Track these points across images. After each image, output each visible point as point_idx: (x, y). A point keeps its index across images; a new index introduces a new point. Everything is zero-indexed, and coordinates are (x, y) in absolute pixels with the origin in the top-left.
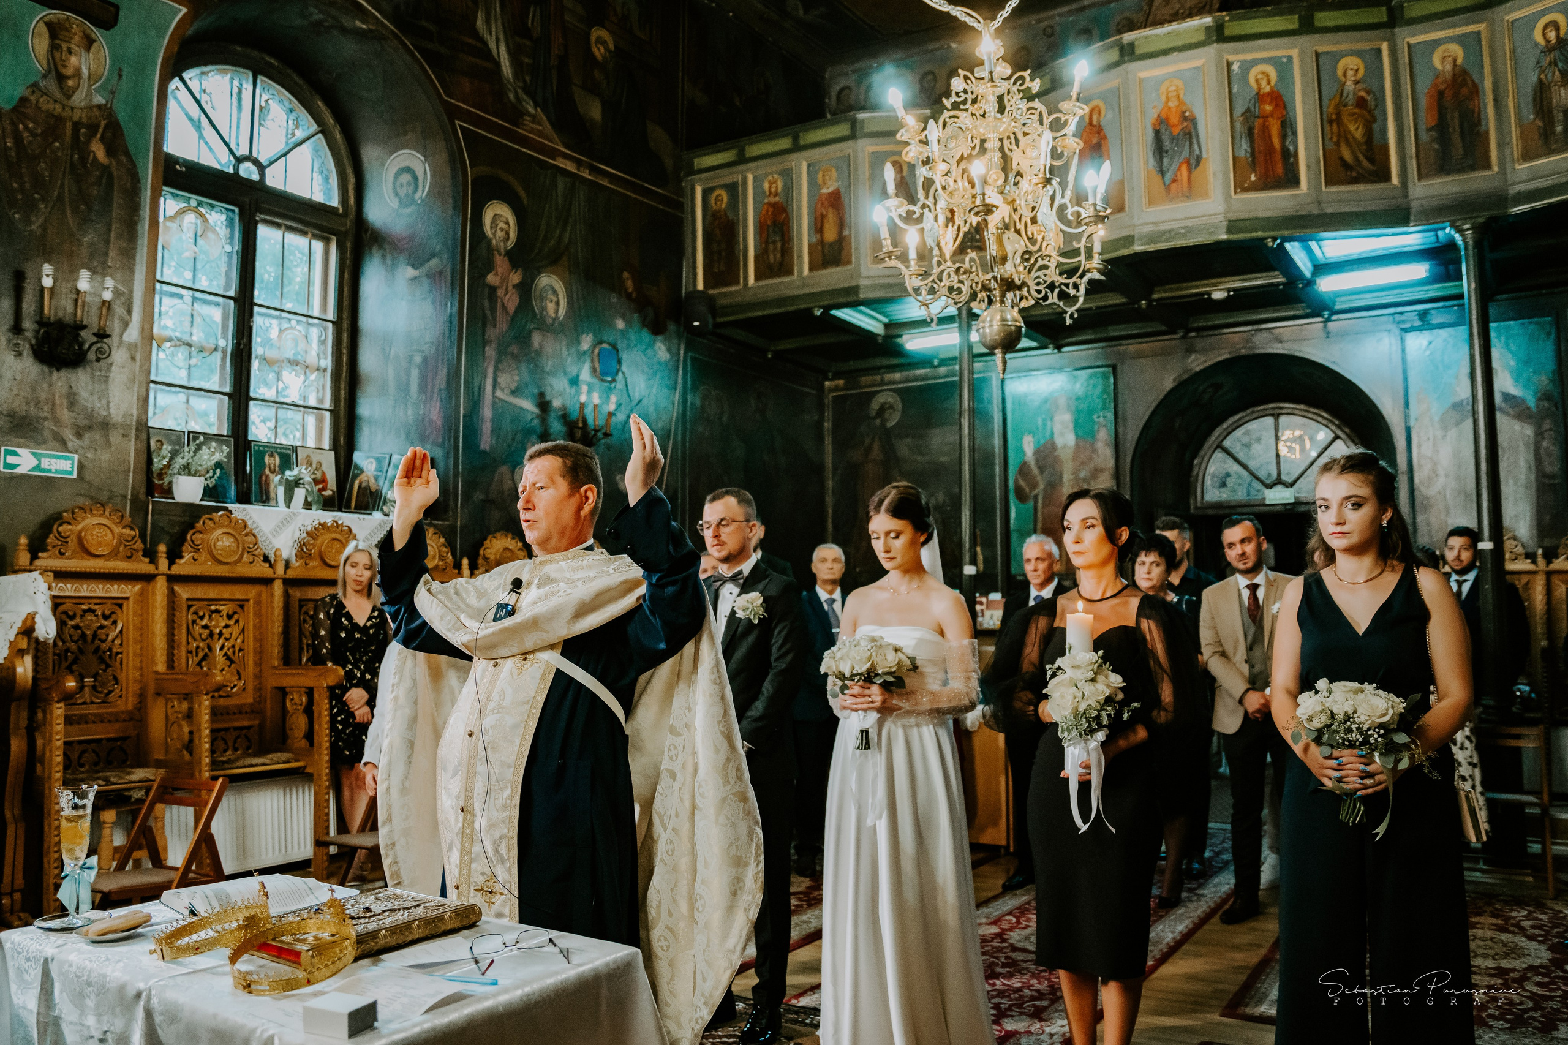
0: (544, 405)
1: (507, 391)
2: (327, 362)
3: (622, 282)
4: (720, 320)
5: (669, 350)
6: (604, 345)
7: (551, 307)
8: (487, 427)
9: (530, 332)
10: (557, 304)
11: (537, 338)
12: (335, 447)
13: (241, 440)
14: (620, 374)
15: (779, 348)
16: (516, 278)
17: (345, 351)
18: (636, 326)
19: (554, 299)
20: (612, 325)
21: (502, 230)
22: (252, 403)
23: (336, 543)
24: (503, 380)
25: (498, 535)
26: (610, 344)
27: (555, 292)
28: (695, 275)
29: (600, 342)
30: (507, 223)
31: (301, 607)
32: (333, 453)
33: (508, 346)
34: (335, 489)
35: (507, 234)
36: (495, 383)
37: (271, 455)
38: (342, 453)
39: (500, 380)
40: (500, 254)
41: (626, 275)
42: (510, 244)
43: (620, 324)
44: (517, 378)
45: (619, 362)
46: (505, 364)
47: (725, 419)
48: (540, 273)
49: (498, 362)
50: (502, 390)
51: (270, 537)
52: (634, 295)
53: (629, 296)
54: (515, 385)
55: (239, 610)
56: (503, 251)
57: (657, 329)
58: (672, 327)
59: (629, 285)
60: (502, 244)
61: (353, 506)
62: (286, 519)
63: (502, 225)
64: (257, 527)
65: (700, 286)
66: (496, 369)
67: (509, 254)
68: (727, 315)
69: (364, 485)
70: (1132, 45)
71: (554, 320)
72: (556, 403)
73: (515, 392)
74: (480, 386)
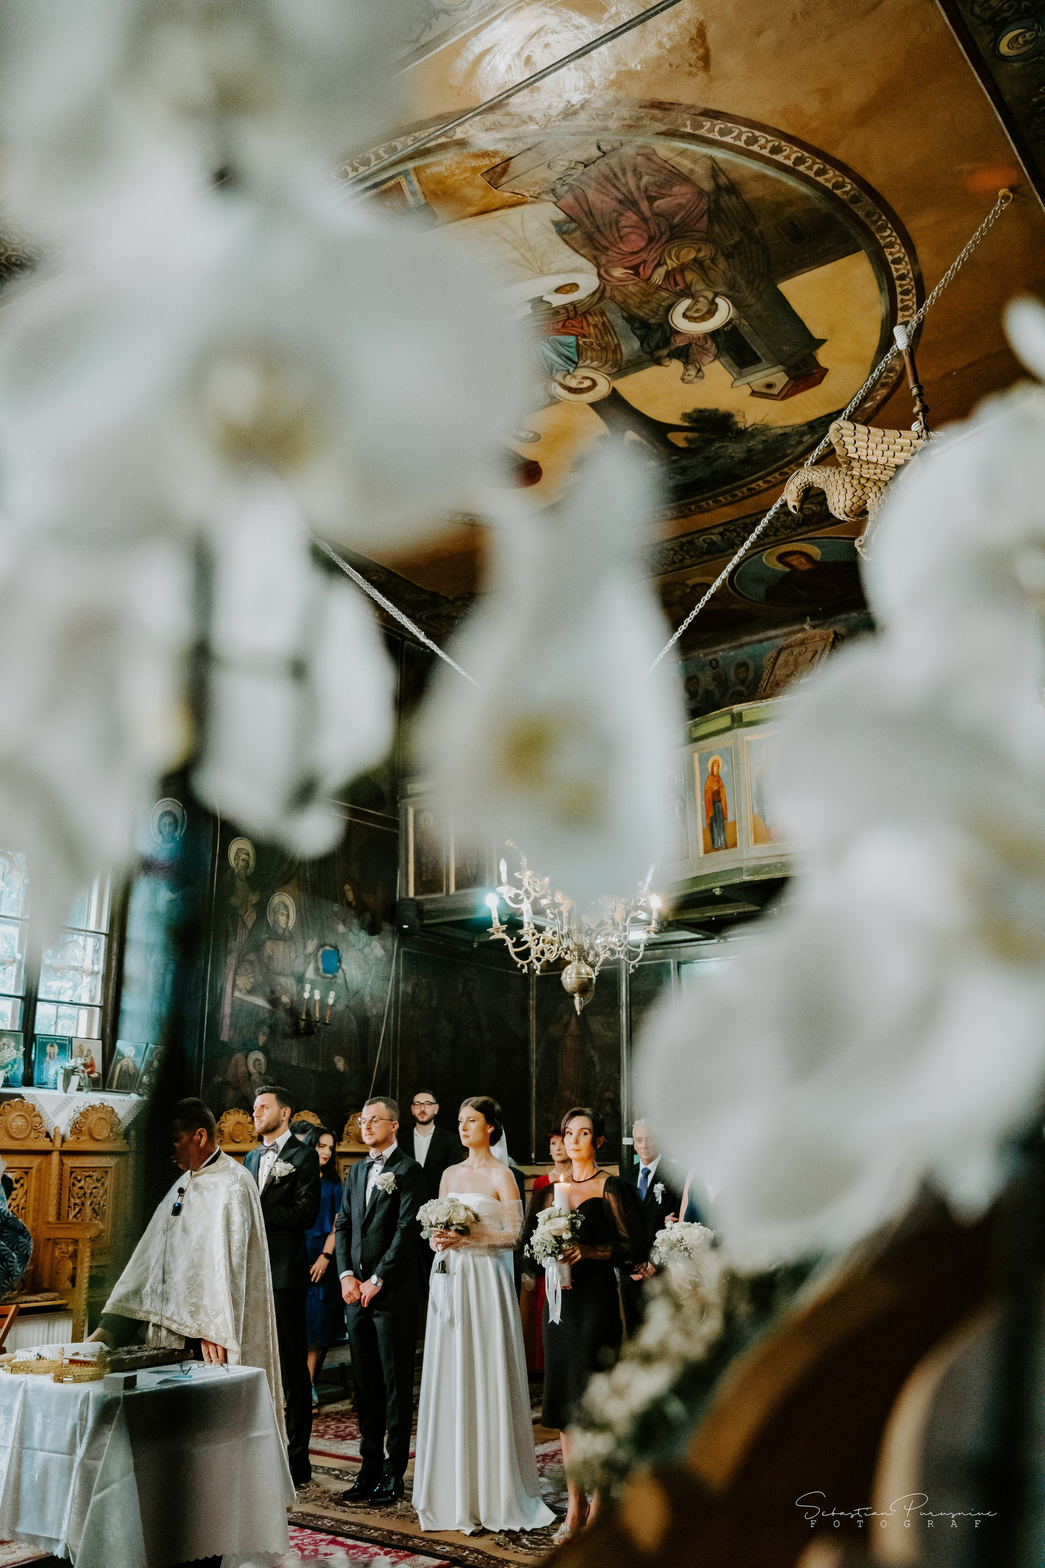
0: (274, 1001)
1: (244, 991)
2: (100, 967)
3: (344, 895)
4: (425, 922)
5: (384, 947)
6: (327, 948)
7: (282, 920)
8: (227, 1022)
9: (264, 941)
10: (288, 916)
11: (269, 947)
12: (103, 1037)
13: (29, 1034)
14: (340, 971)
15: (481, 940)
16: (254, 899)
17: (114, 957)
18: (355, 928)
19: (286, 913)
20: (334, 931)
21: (243, 860)
22: (39, 1003)
23: (102, 1120)
24: (241, 982)
25: (232, 1111)
26: (331, 946)
27: (286, 907)
28: (407, 882)
29: (322, 946)
30: (248, 854)
31: (71, 1173)
32: (100, 1042)
33: (247, 953)
34: (101, 1072)
35: (248, 863)
36: (234, 985)
37: (52, 1046)
38: (108, 1041)
39: (238, 982)
40: (241, 880)
41: (347, 887)
42: (250, 871)
43: (341, 928)
44: (252, 980)
45: (340, 961)
46: (243, 968)
47: (434, 1003)
48: (274, 892)
49: (237, 968)
50: (240, 990)
51: (51, 1116)
52: (354, 903)
53: (349, 904)
54: (250, 985)
55: (24, 1176)
56: (244, 878)
57: (373, 930)
58: (387, 927)
59: (350, 896)
60: (243, 871)
61: (114, 1086)
62: (64, 1103)
63: (243, 856)
64: (42, 1109)
65: (411, 894)
66: (236, 973)
67: (248, 879)
68: (432, 918)
69: (124, 1068)
70: (740, 715)
71: (285, 930)
72: (285, 999)
73: (250, 992)
74: (222, 988)
